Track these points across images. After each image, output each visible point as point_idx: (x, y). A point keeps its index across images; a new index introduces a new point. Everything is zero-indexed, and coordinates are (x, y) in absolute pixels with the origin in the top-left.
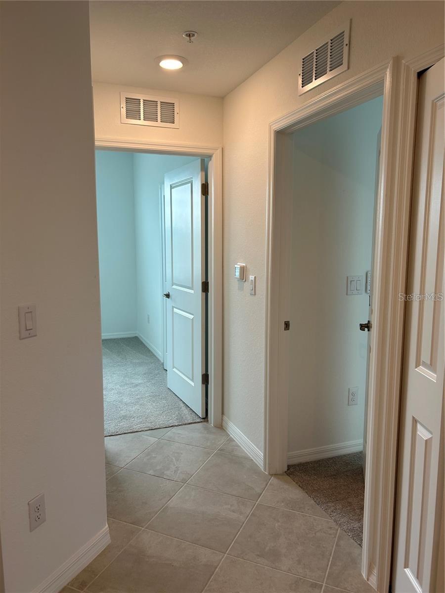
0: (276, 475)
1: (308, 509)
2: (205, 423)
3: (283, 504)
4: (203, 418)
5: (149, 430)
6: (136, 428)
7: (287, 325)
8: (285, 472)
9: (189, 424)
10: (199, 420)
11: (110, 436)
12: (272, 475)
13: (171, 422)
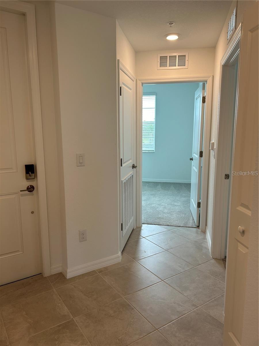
0: (216, 259)
1: (220, 277)
2: (197, 229)
3: (208, 271)
4: (197, 226)
5: (167, 225)
6: (161, 223)
7: (227, 177)
8: (223, 259)
9: (189, 227)
10: (195, 227)
11: (147, 224)
12: (214, 258)
13: (180, 225)
